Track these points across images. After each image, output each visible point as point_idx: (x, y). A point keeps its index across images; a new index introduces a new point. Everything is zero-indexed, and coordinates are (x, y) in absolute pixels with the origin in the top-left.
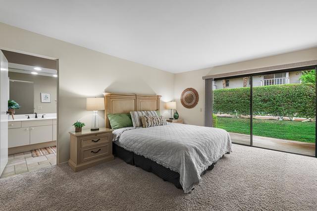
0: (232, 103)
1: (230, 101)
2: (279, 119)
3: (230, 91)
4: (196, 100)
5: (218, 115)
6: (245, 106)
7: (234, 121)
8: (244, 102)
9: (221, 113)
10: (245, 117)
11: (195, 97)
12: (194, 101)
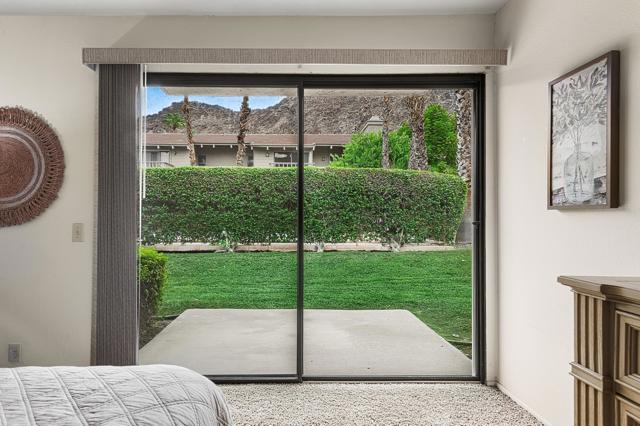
0: (216, 209)
1: (210, 203)
2: (317, 248)
3: (211, 174)
4: (48, 180)
5: (177, 246)
6: (247, 217)
7: (220, 264)
8: (245, 207)
9: (184, 241)
10: (247, 248)
11: (39, 161)
12: (35, 184)
